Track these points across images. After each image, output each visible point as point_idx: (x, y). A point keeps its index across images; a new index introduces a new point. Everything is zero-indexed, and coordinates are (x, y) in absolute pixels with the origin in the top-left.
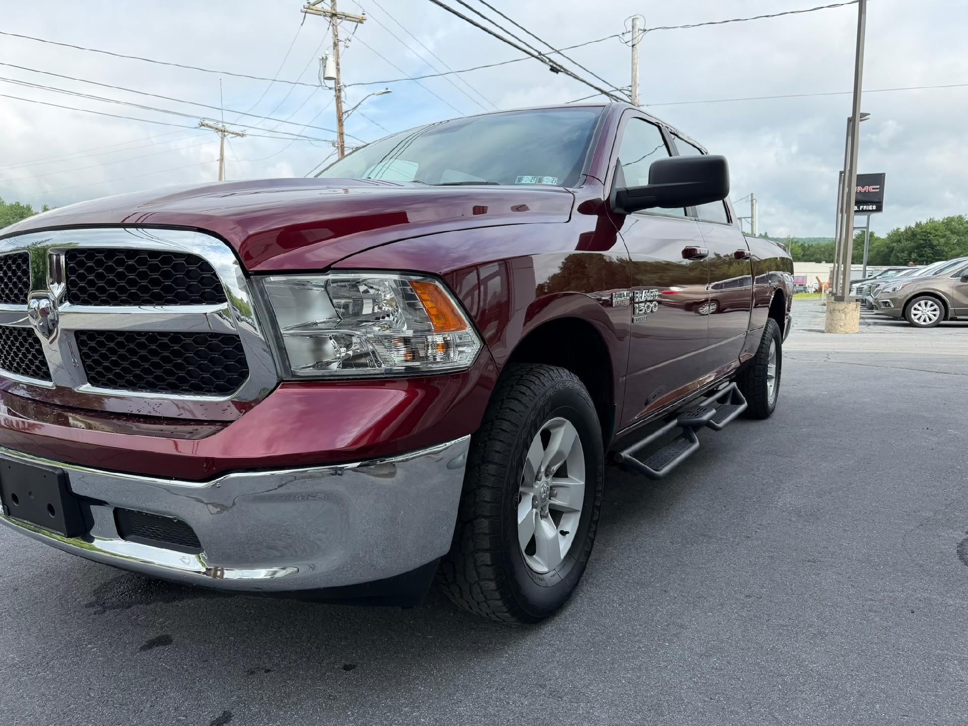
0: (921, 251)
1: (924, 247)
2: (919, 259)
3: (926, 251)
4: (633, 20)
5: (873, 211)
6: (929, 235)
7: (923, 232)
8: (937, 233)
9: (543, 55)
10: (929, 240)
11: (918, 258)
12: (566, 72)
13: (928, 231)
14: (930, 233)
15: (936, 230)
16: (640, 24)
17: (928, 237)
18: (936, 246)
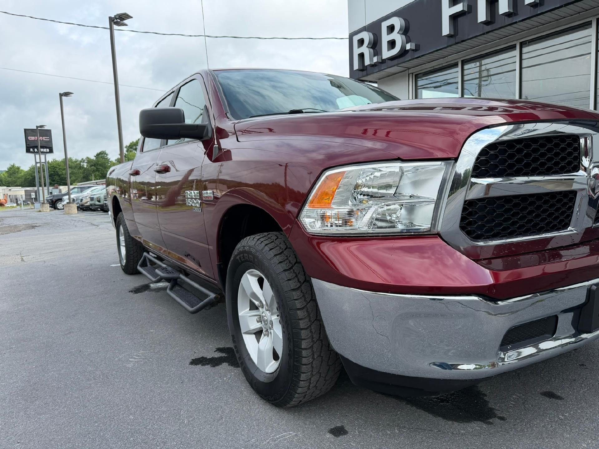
0: (53, 178)
1: (54, 176)
2: (53, 183)
3: (56, 178)
5: (47, 152)
6: (56, 168)
7: (52, 167)
8: (60, 168)
10: (57, 172)
11: (51, 182)
13: (55, 166)
14: (56, 167)
15: (60, 166)
17: (55, 169)
18: (61, 175)
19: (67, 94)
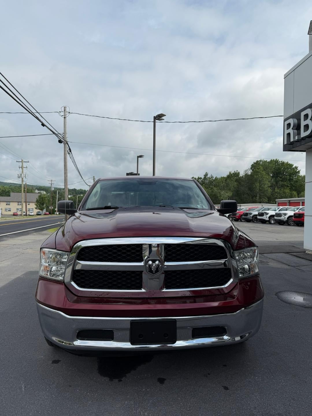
4: (64, 108)
9: (33, 113)
12: (46, 126)
16: (67, 110)
19: (141, 156)
